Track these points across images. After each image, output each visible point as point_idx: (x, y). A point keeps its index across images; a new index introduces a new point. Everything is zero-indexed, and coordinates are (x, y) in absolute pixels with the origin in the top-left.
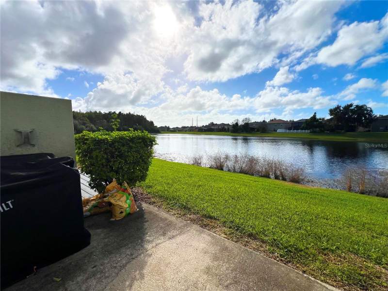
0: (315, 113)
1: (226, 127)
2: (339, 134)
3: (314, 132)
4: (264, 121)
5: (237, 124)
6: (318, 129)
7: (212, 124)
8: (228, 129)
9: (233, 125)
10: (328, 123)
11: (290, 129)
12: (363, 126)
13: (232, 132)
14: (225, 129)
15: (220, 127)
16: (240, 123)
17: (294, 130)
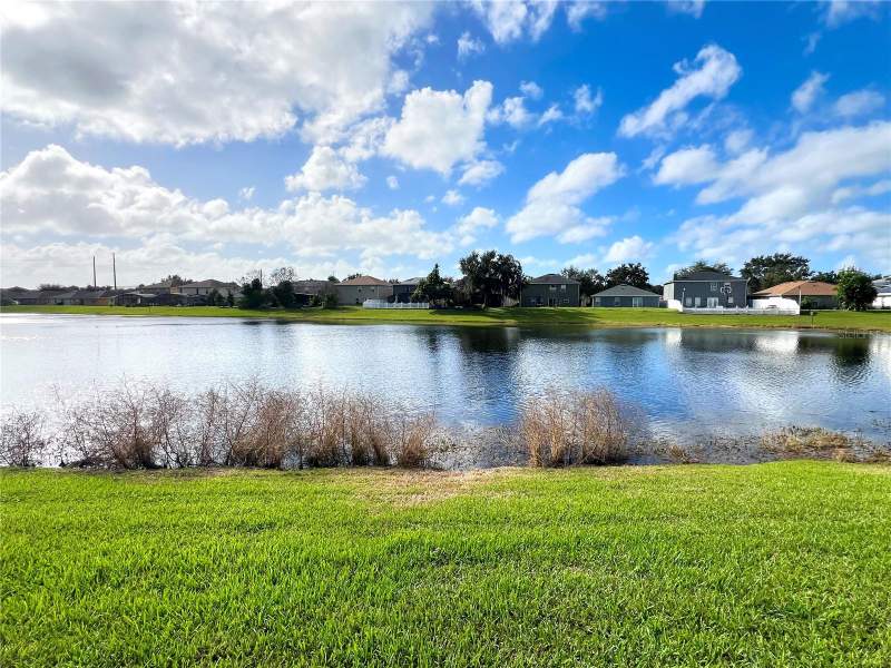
0: (437, 266)
1: (224, 293)
2: (478, 311)
3: (438, 309)
4: (332, 279)
5: (257, 284)
6: (443, 301)
7: (176, 281)
8: (231, 296)
9: (246, 287)
10: (459, 289)
11: (391, 300)
12: (511, 297)
13: (240, 308)
14: (220, 298)
15: (202, 292)
16: (268, 282)
17: (399, 302)
